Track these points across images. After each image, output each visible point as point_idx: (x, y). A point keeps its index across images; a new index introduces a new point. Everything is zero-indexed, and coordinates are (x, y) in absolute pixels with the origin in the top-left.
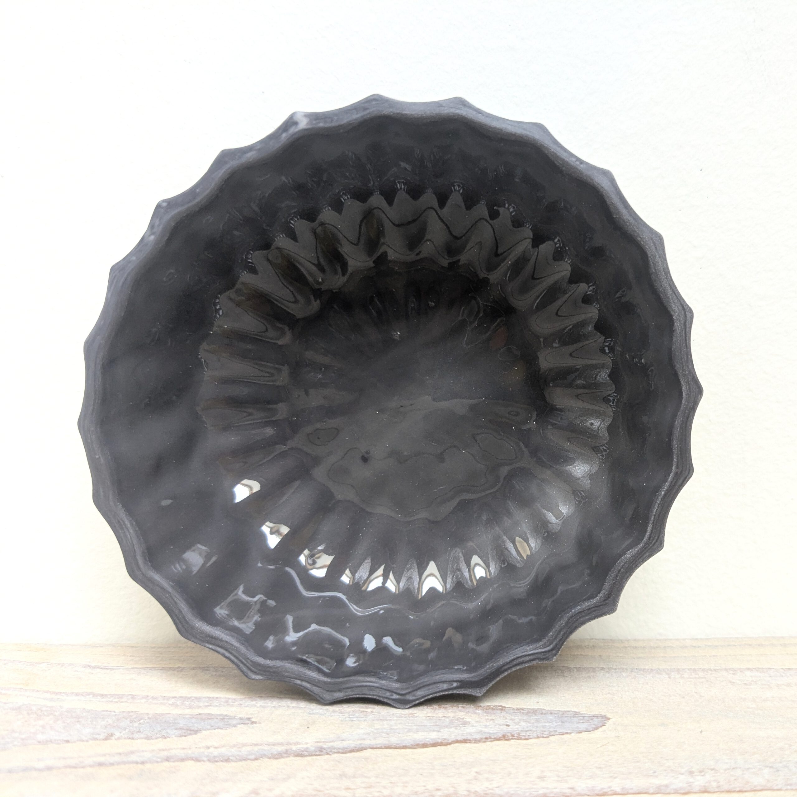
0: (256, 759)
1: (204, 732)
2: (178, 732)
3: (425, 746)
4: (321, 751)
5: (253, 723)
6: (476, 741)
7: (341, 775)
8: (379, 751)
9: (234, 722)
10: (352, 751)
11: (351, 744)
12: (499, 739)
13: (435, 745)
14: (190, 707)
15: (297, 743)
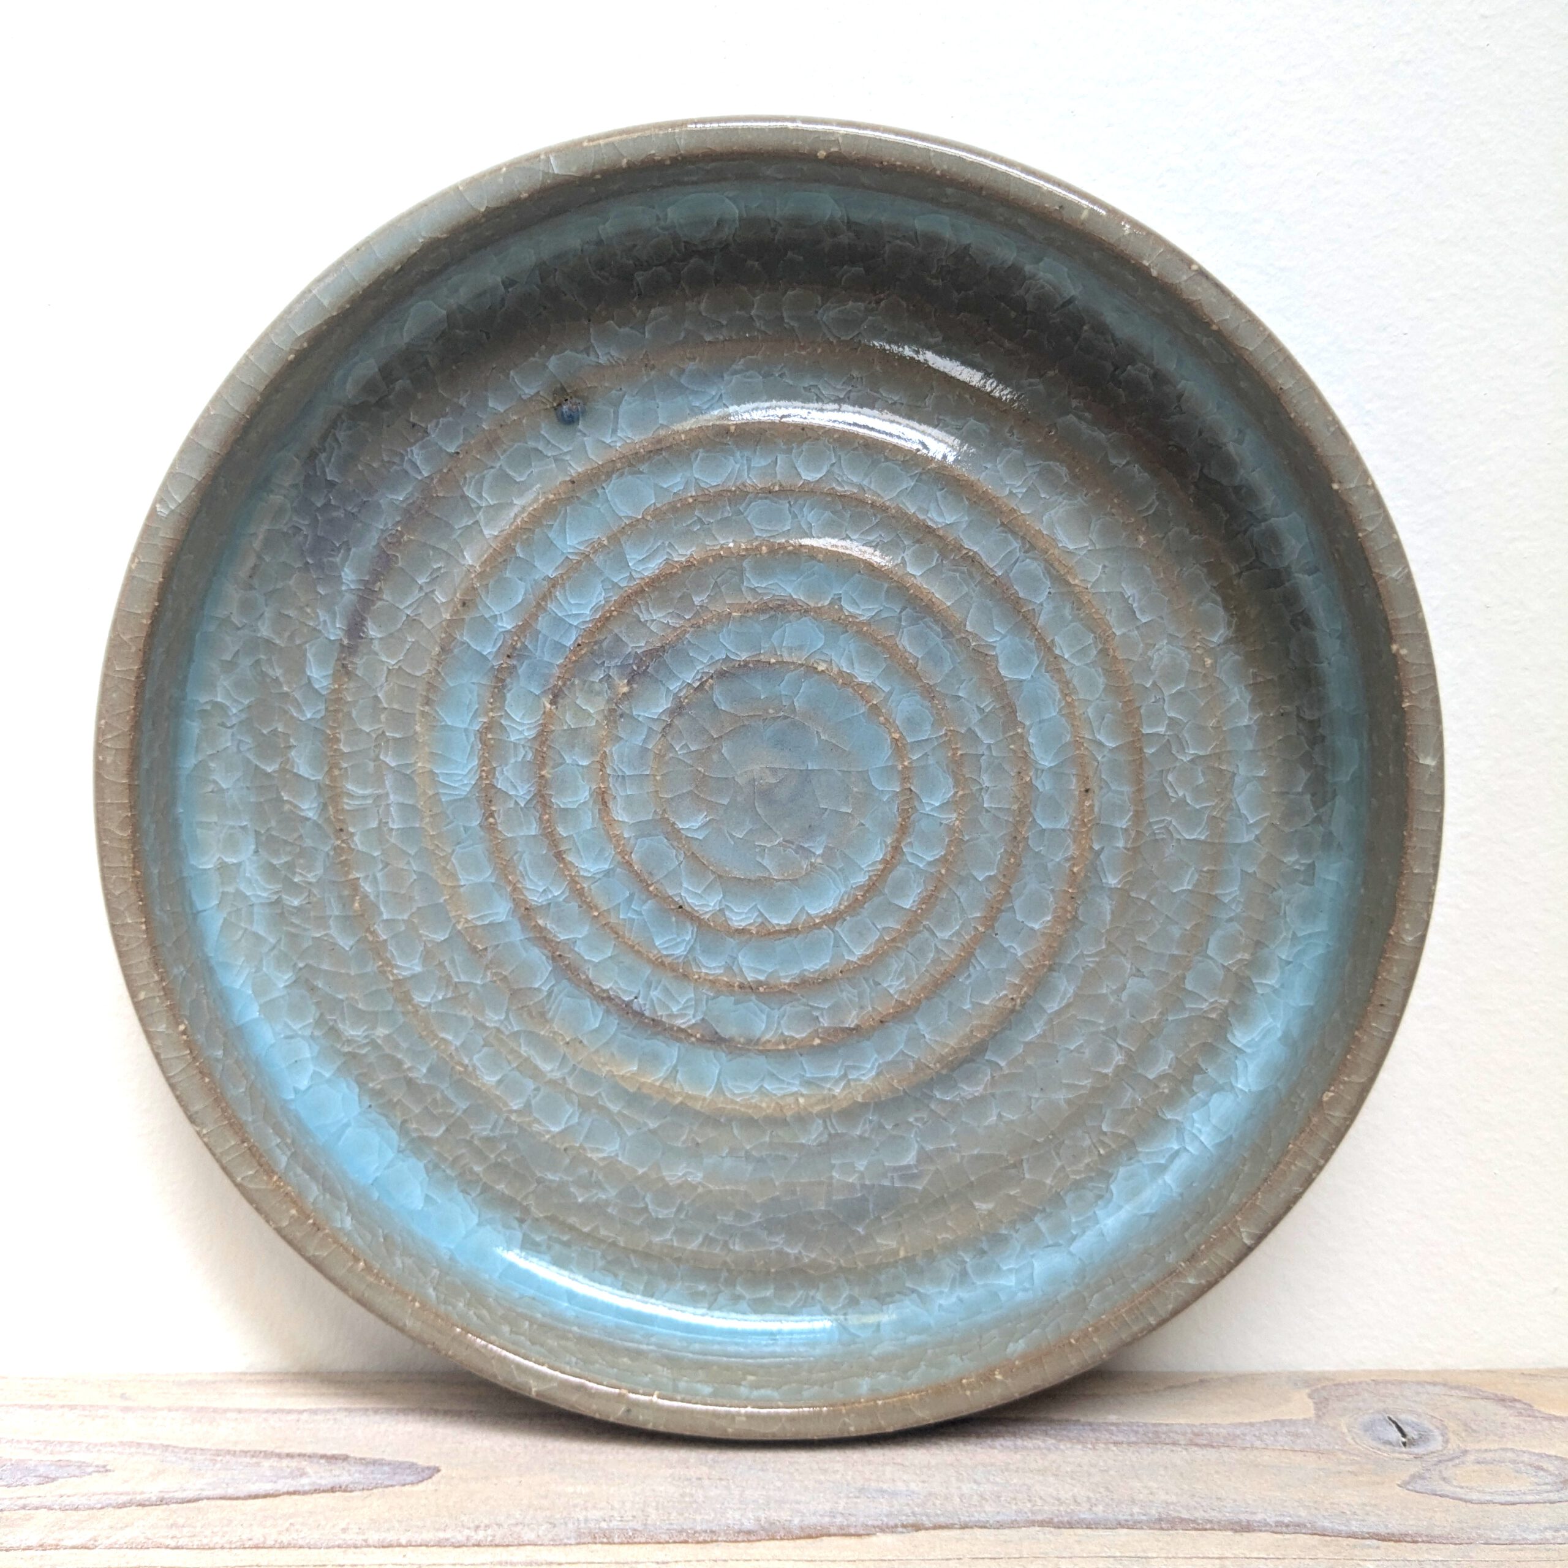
0: (102, 1508)
1: (60, 1480)
2: (37, 1480)
3: (256, 1497)
4: (162, 1502)
5: (107, 1471)
6: (305, 1493)
7: (172, 1525)
8: (213, 1502)
9: (90, 1470)
10: (189, 1501)
11: (190, 1494)
12: (324, 1491)
13: (265, 1496)
14: (51, 1453)
15: (142, 1493)
